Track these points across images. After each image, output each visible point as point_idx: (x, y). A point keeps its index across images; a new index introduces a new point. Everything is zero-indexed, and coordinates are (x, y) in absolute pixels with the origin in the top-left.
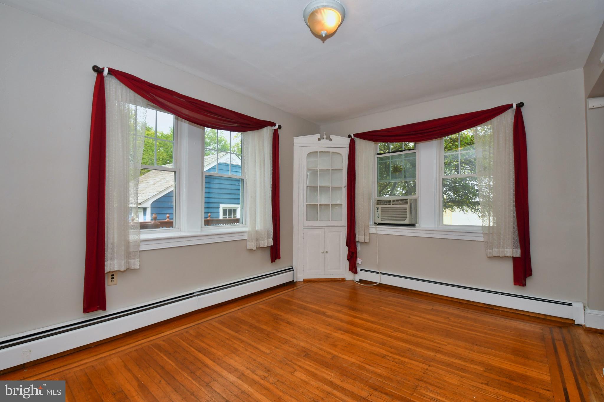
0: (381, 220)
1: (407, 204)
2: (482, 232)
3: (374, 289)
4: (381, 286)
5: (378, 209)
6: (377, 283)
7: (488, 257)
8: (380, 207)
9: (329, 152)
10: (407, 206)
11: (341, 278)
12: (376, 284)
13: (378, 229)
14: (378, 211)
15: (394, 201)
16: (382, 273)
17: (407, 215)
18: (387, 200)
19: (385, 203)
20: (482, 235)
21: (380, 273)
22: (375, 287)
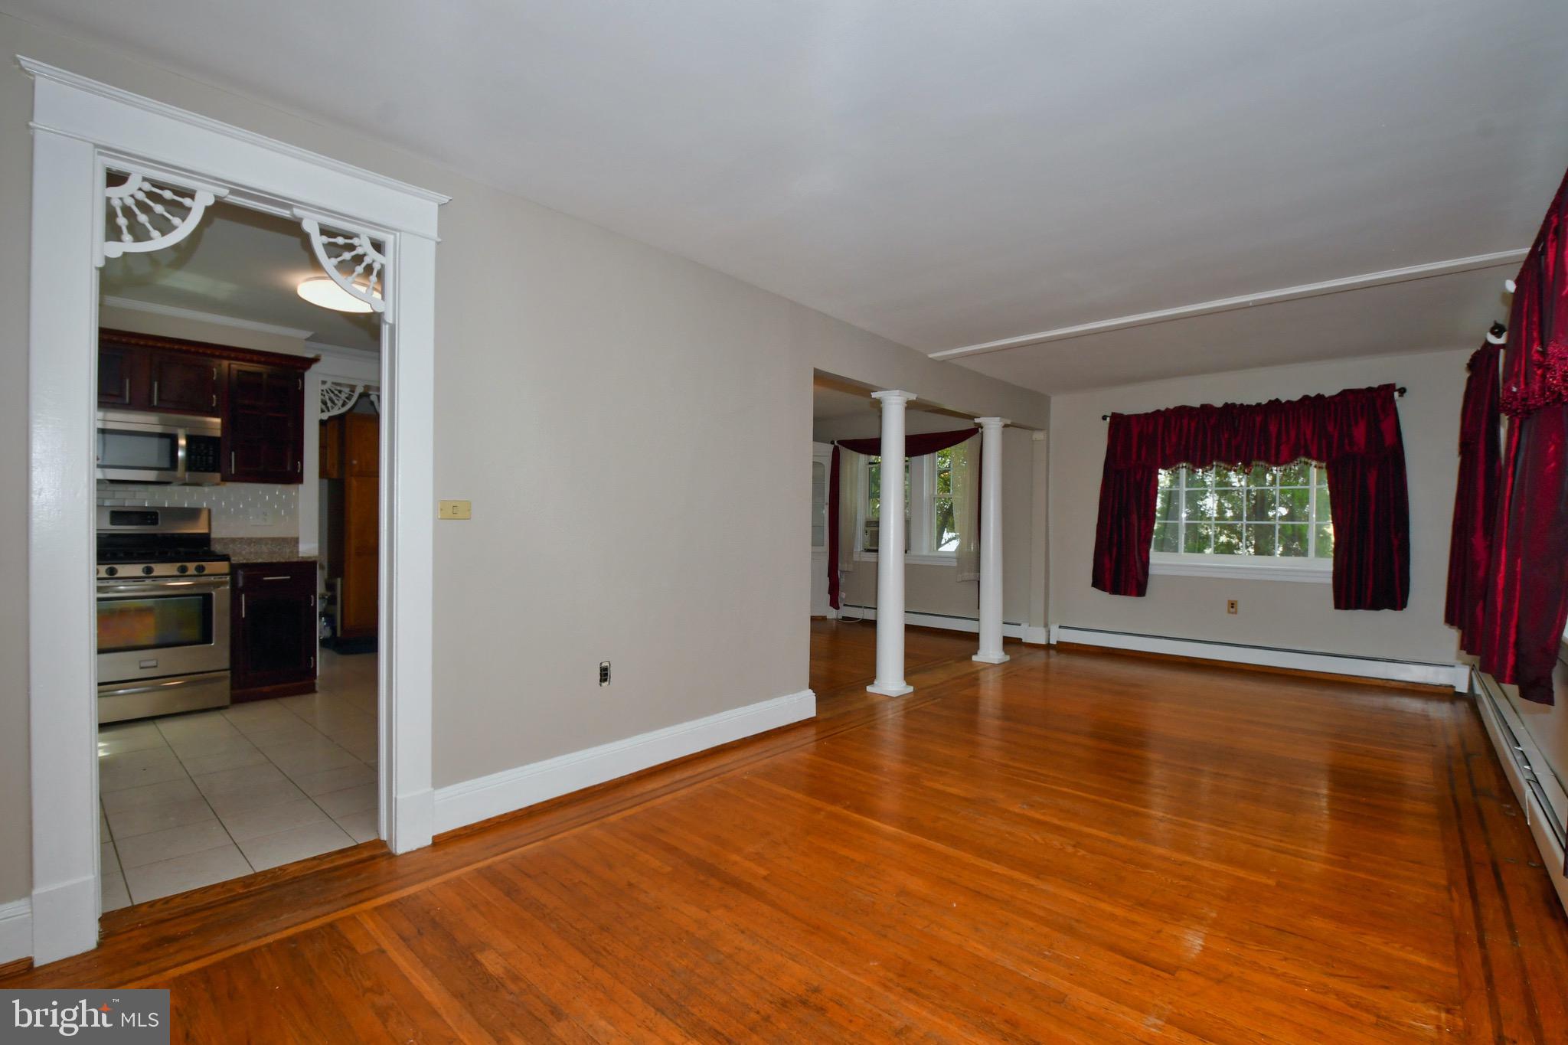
0: (870, 545)
5: (866, 532)
8: (869, 529)
11: (824, 616)
12: (859, 620)
14: (866, 534)
21: (863, 607)
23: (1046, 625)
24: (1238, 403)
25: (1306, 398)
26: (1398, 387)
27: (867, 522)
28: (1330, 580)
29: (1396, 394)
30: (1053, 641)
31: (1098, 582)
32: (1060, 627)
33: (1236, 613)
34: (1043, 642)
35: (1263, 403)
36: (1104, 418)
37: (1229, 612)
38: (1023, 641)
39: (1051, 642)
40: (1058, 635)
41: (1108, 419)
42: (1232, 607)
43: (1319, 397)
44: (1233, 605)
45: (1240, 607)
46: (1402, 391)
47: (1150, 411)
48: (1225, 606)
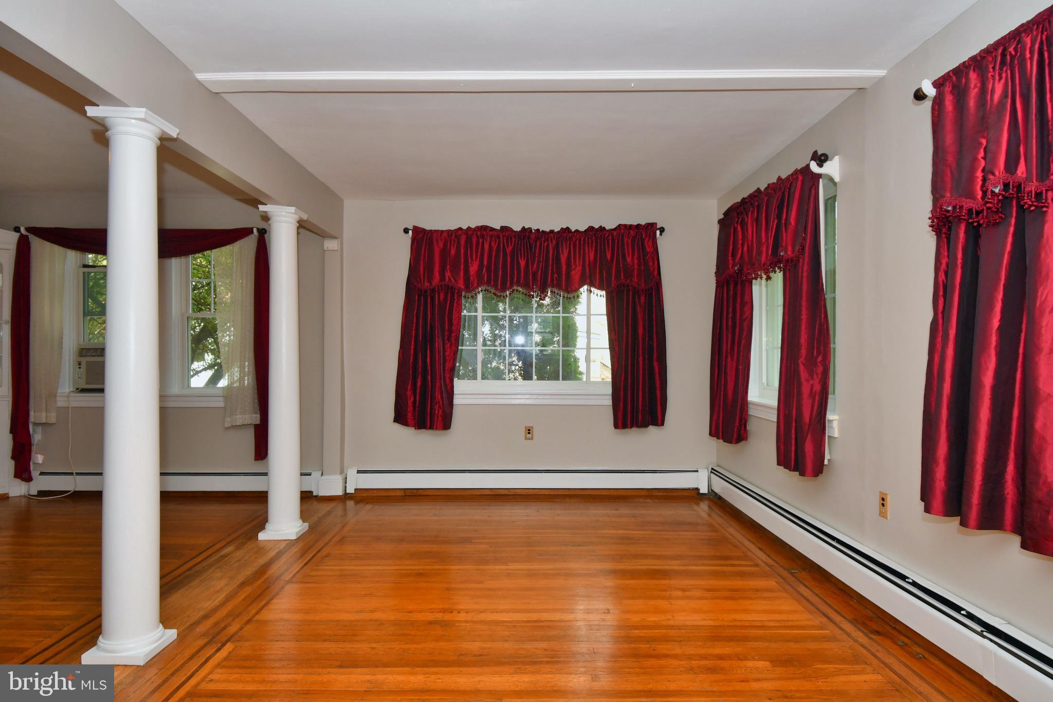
0: (87, 383)
3: (64, 502)
5: (80, 364)
6: (70, 491)
8: (84, 360)
12: (68, 494)
13: (72, 399)
14: (80, 368)
16: (78, 474)
18: (97, 349)
19: (94, 354)
21: (74, 474)
22: (66, 499)
23: (342, 472)
24: (534, 227)
25: (591, 228)
26: (658, 226)
27: (82, 350)
28: (609, 401)
29: (658, 232)
30: (351, 490)
31: (400, 417)
32: (359, 472)
33: (532, 439)
34: (339, 492)
35: (556, 231)
36: (406, 231)
37: (526, 438)
38: (315, 494)
39: (348, 491)
40: (356, 482)
41: (410, 232)
42: (529, 433)
43: (602, 229)
44: (529, 431)
45: (535, 432)
46: (662, 230)
47: (452, 229)
48: (523, 432)
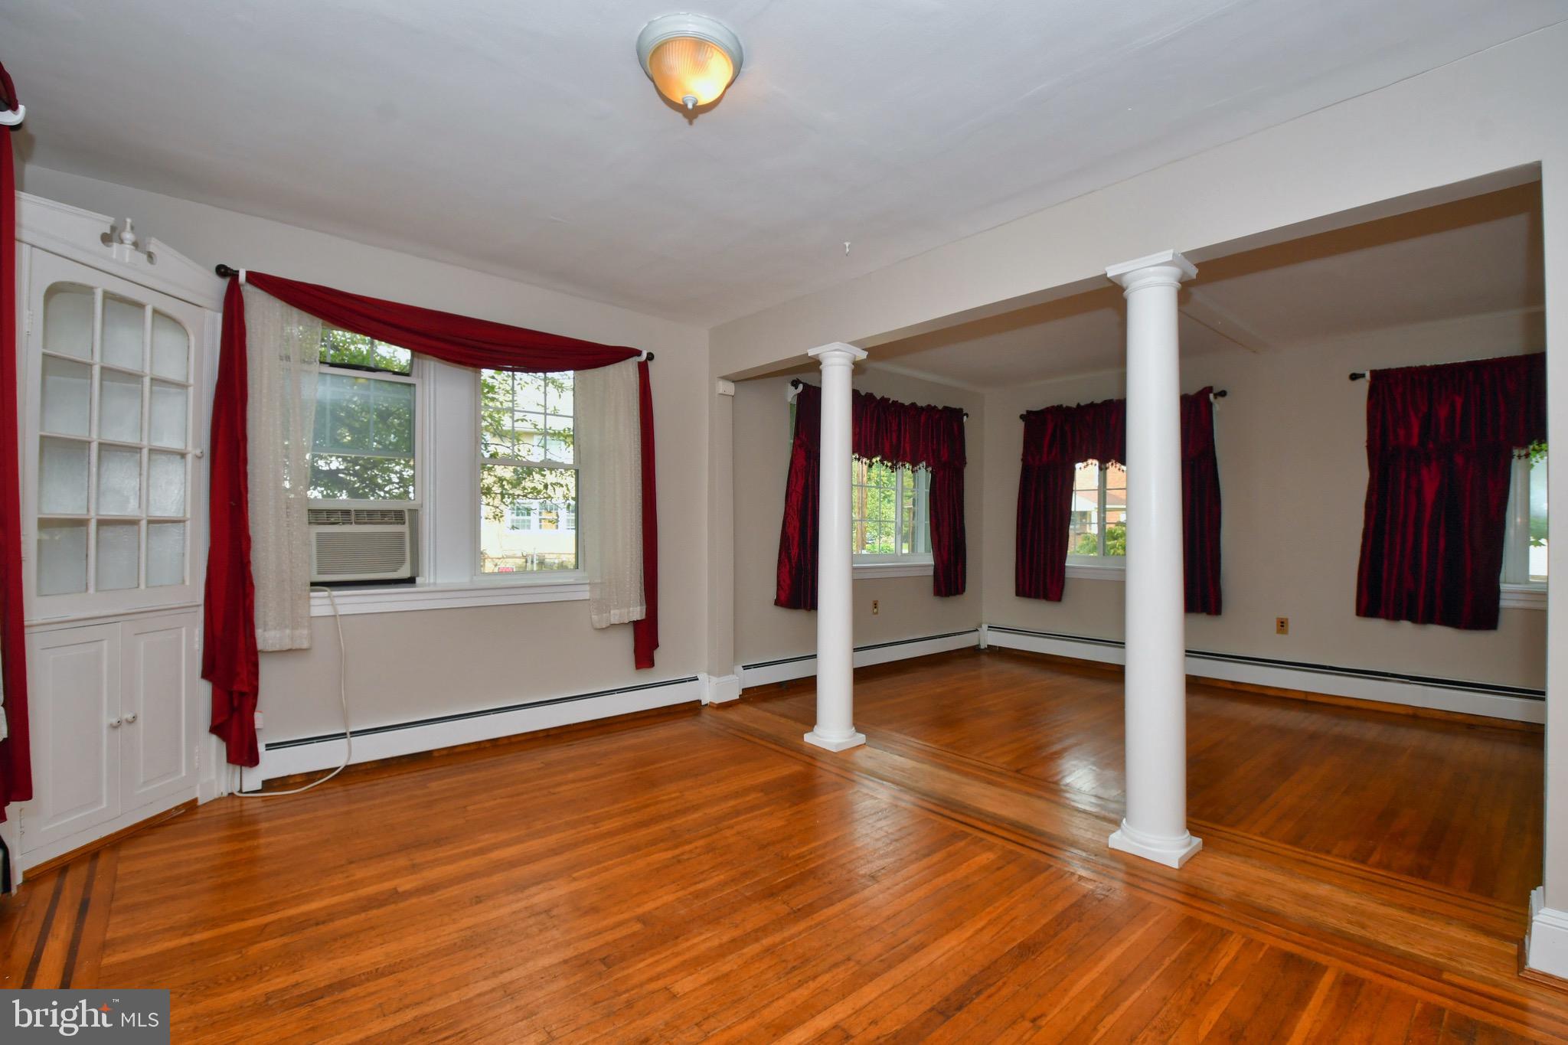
1: (404, 523)
2: (588, 581)
3: (330, 791)
4: (351, 773)
6: (338, 768)
7: (596, 629)
8: (313, 531)
9: (141, 306)
10: (405, 529)
11: (185, 805)
12: (334, 774)
13: (337, 601)
15: (358, 512)
16: (354, 734)
17: (404, 554)
20: (587, 588)
21: (348, 735)
22: (329, 785)
32: (746, 668)
33: (877, 613)
37: (873, 614)
38: (705, 702)
44: (875, 605)
